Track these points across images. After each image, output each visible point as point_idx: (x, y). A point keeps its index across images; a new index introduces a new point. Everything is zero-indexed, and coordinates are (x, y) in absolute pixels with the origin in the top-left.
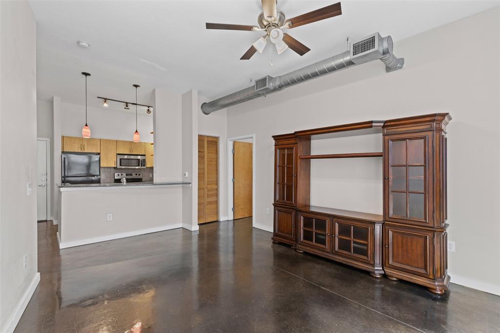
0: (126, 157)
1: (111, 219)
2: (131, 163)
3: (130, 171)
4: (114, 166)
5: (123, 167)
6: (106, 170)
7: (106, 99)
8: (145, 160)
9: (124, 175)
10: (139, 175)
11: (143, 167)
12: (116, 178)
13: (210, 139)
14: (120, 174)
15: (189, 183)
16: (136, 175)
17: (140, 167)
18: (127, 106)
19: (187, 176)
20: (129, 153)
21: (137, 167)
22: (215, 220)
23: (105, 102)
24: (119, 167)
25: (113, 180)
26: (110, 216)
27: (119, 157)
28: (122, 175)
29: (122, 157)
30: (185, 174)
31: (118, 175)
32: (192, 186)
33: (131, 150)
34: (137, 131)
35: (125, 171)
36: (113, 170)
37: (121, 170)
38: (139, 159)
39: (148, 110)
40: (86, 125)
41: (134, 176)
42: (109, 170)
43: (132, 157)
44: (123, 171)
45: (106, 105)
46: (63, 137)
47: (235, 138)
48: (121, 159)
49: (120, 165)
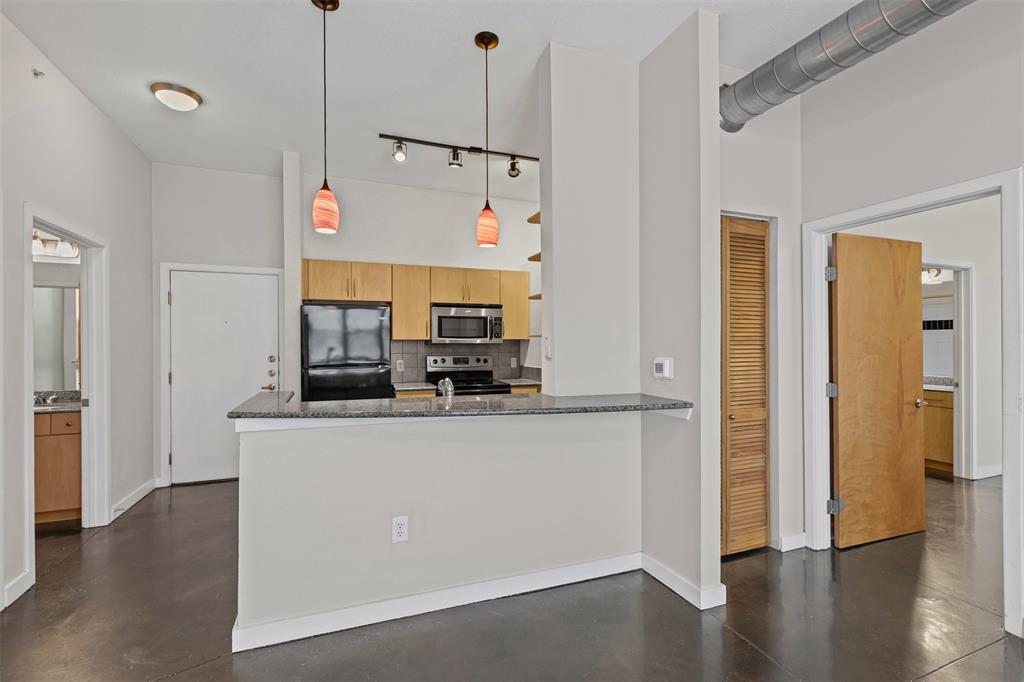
0: (453, 312)
1: (404, 538)
2: (465, 330)
3: (461, 350)
4: (424, 337)
5: (447, 341)
6: (407, 348)
7: (400, 141)
8: (500, 319)
9: (449, 360)
10: (486, 361)
11: (495, 341)
12: (430, 369)
13: (742, 229)
14: (439, 359)
15: (686, 405)
16: (478, 360)
17: (487, 340)
18: (456, 157)
19: (667, 372)
20: (460, 301)
21: (478, 341)
22: (759, 543)
23: (399, 148)
24: (436, 339)
25: (423, 376)
26: (400, 526)
27: (438, 312)
28: (444, 361)
29: (442, 312)
30: (660, 368)
31: (436, 362)
32: (697, 416)
33: (465, 291)
34: (487, 207)
35: (451, 351)
36: (422, 348)
37: (441, 350)
38: (485, 319)
39: (513, 167)
40: (325, 187)
41: (473, 365)
42: (413, 349)
43: (468, 312)
44: (447, 350)
45: (400, 157)
46: (306, 262)
47: (834, 222)
48: (440, 319)
49: (440, 335)
